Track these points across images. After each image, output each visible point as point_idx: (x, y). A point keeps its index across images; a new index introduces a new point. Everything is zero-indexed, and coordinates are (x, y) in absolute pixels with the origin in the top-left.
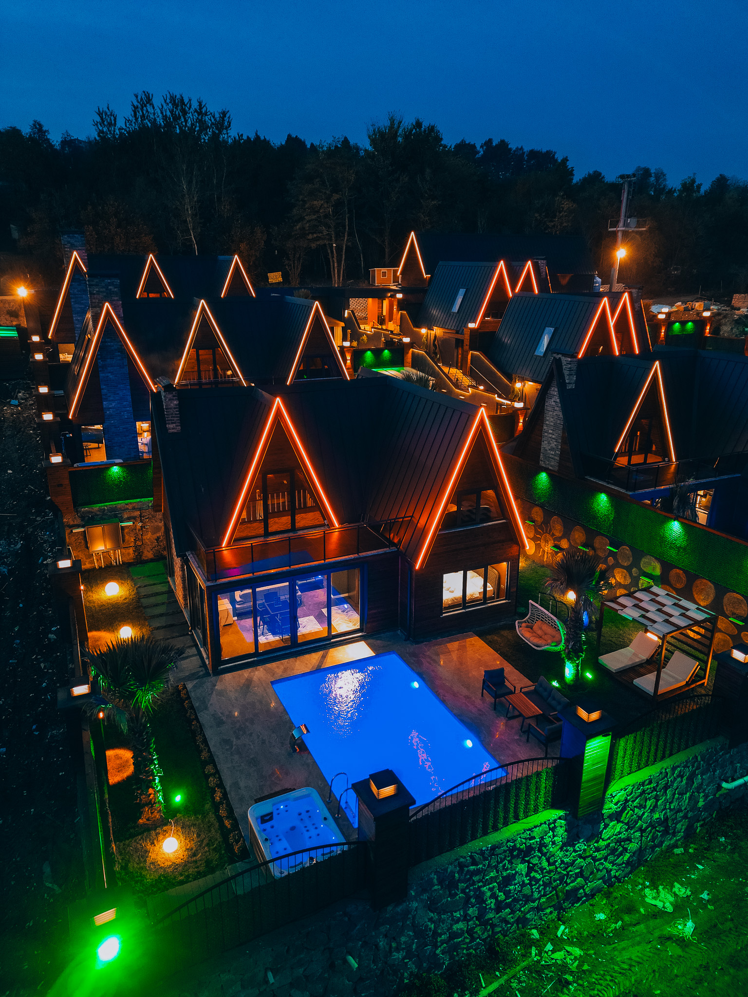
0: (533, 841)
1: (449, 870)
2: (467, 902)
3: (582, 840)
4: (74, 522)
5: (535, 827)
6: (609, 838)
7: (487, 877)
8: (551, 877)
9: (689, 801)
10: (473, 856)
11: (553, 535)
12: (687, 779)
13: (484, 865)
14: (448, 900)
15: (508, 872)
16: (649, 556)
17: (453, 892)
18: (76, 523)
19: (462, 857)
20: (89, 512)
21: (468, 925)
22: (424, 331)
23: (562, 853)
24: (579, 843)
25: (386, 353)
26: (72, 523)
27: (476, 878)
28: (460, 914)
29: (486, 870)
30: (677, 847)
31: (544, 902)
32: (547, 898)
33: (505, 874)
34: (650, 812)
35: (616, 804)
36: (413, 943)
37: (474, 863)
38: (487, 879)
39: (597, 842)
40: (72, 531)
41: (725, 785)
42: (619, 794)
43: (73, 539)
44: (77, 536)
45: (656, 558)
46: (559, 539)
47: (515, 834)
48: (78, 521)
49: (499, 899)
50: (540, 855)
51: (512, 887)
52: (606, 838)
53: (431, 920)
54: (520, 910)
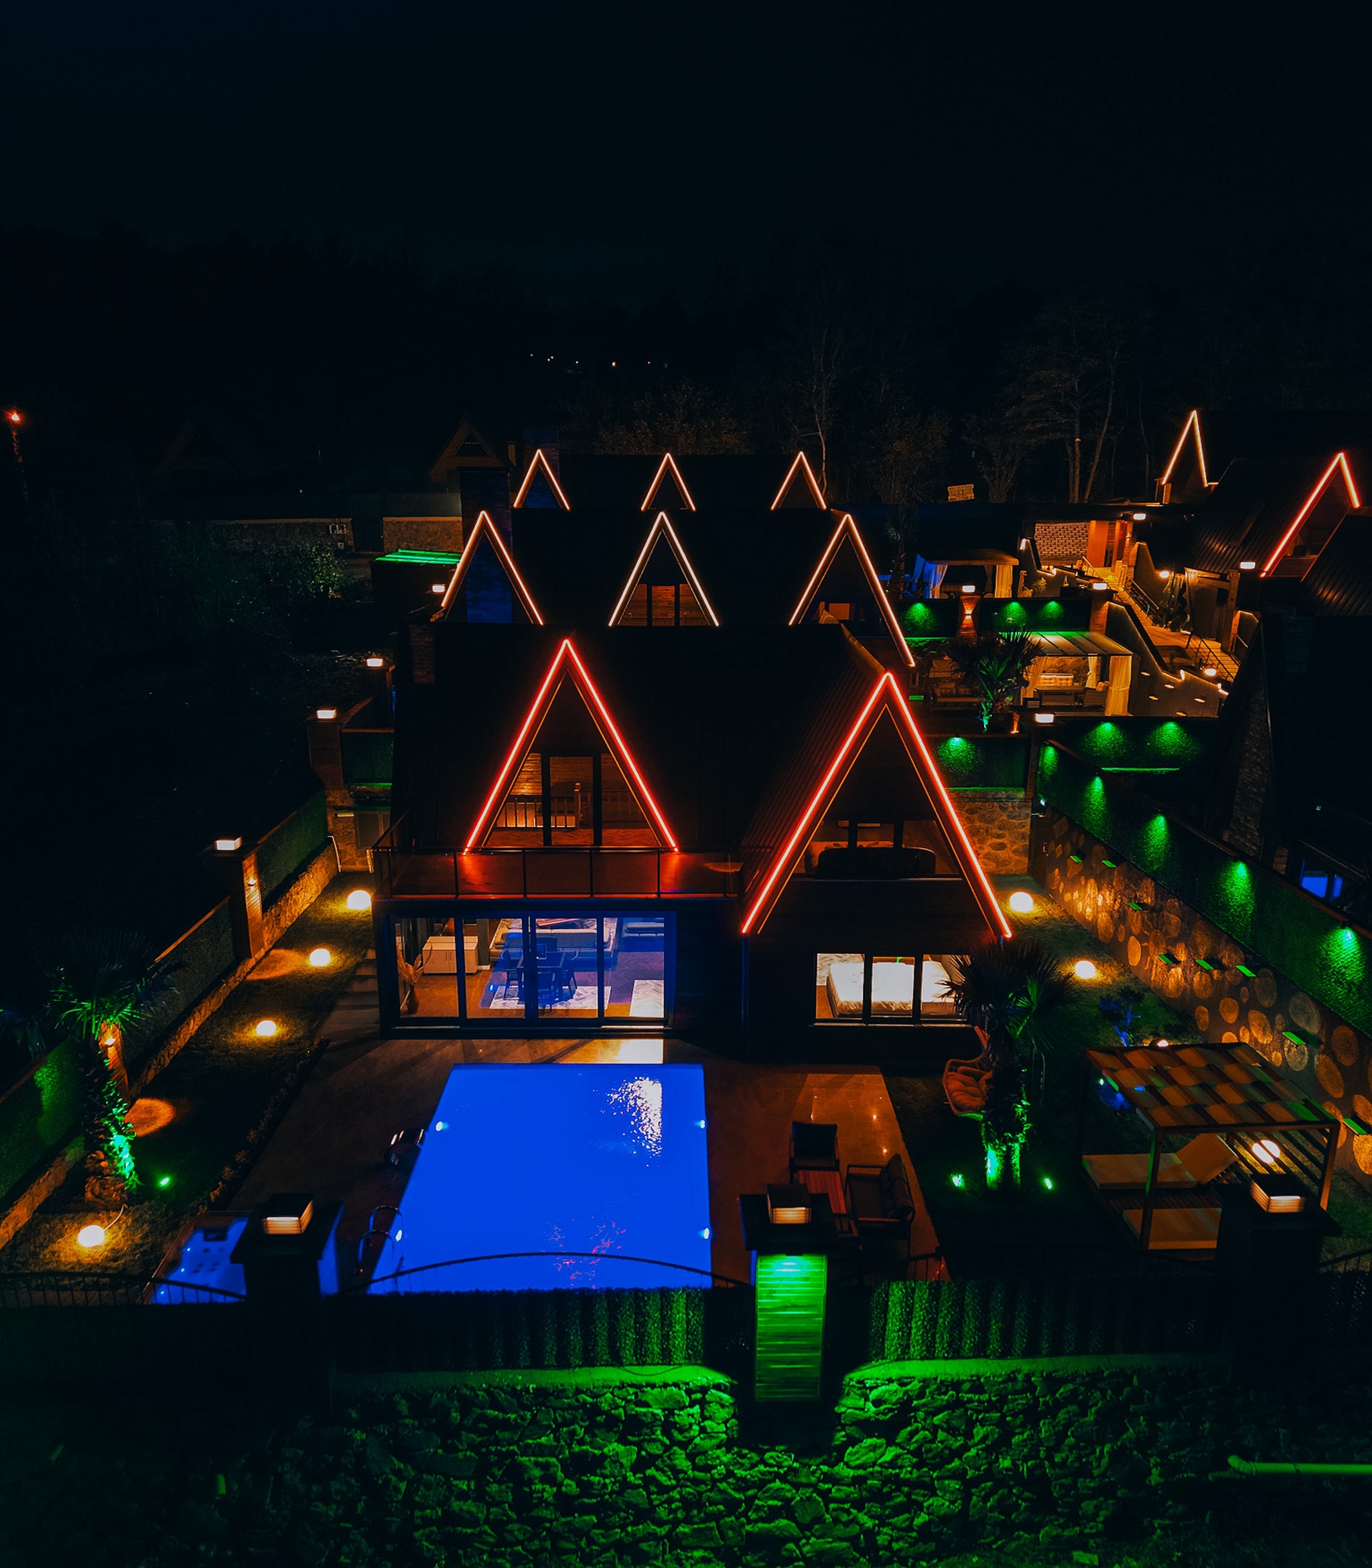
0: (644, 1410)
1: (434, 1401)
2: (481, 1473)
3: (782, 1448)
4: (343, 802)
5: (653, 1386)
6: (861, 1466)
7: (530, 1441)
8: (700, 1494)
9: (1111, 1463)
10: (492, 1392)
11: (1167, 933)
12: (1096, 1412)
13: (523, 1418)
14: (436, 1453)
15: (584, 1448)
16: (1302, 995)
17: (449, 1442)
18: (345, 804)
19: (466, 1386)
20: (368, 792)
21: (489, 1513)
22: (1164, 574)
23: (729, 1456)
24: (773, 1450)
25: (1053, 606)
26: (340, 804)
27: (505, 1435)
28: (468, 1486)
29: (526, 1428)
30: (1085, 1549)
31: (684, 1534)
32: (694, 1530)
33: (576, 1449)
34: (988, 1450)
35: (877, 1403)
36: (359, 1501)
37: (495, 1405)
38: (528, 1445)
39: (832, 1465)
40: (336, 815)
41: (1234, 1461)
42: (884, 1388)
43: (340, 826)
44: (346, 823)
45: (1314, 1000)
46: (1174, 942)
47: (601, 1383)
48: (350, 802)
49: (564, 1489)
50: (667, 1442)
51: (595, 1479)
52: (853, 1464)
53: (398, 1473)
54: (623, 1529)
